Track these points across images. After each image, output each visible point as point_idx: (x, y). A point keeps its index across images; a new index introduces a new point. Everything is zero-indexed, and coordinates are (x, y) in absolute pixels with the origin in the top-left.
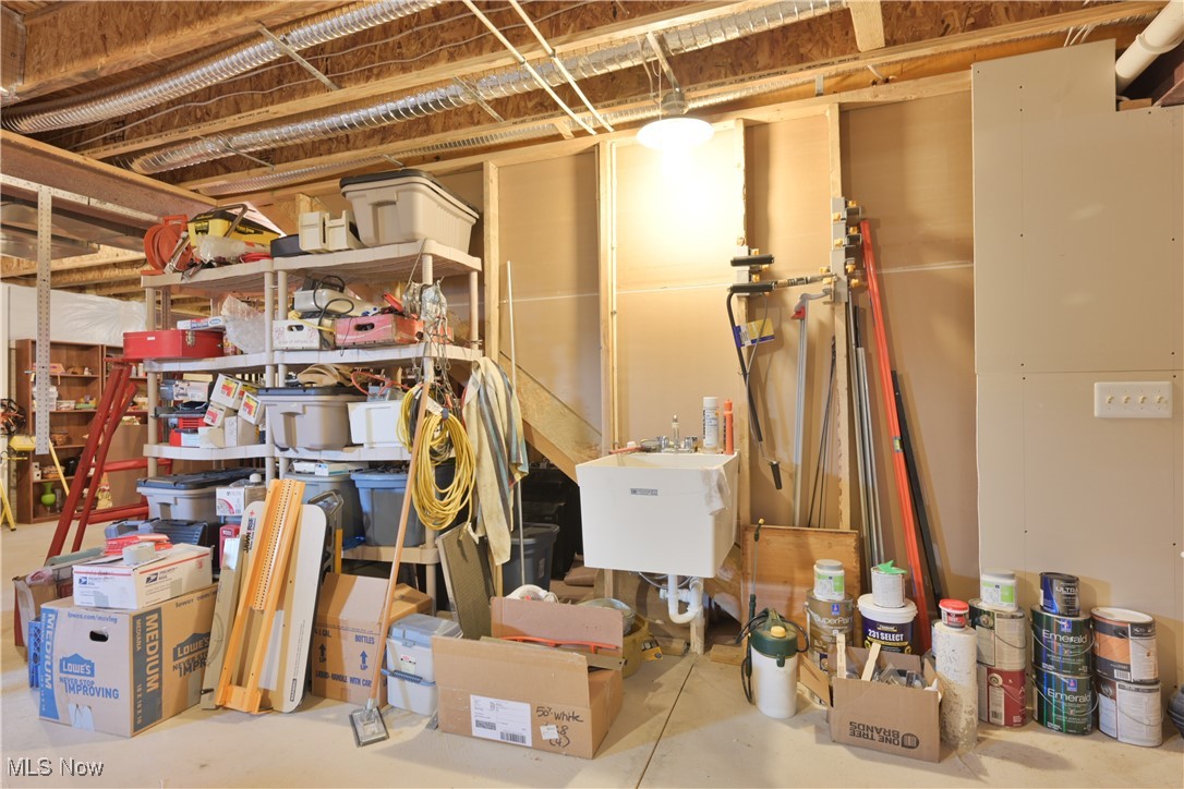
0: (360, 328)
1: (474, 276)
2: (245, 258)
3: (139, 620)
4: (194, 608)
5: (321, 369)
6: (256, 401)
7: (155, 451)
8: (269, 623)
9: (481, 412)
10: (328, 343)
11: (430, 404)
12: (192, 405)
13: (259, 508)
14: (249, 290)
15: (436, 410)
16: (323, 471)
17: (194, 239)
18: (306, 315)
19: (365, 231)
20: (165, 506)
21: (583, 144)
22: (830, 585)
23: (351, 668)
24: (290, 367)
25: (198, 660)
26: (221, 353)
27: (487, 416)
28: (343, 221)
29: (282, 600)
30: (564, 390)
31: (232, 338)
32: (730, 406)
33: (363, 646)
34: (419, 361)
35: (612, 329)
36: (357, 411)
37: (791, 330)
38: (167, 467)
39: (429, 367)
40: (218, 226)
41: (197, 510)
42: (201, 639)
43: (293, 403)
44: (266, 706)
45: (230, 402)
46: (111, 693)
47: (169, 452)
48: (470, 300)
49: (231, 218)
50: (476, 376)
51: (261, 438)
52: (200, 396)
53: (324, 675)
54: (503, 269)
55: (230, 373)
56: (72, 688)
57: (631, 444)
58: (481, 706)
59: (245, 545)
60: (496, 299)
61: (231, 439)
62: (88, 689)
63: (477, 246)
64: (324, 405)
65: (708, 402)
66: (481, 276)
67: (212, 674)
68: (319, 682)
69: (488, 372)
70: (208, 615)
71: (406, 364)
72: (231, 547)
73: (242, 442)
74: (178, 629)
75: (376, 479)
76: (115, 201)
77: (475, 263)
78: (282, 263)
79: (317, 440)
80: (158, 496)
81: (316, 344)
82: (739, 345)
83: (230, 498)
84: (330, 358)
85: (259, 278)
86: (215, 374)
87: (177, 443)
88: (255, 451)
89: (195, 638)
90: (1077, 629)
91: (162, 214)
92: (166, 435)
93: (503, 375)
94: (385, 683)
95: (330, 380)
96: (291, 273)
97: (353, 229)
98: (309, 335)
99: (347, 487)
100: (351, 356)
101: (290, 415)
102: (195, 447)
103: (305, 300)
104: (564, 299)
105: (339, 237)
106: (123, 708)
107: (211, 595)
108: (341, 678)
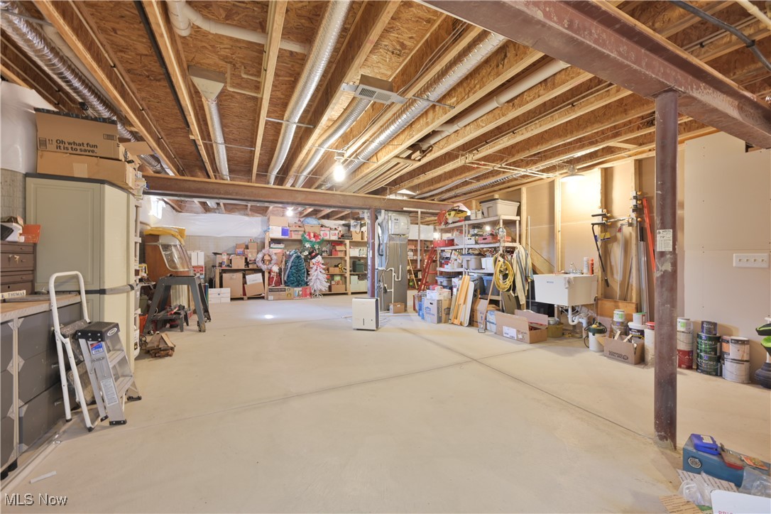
0: (484, 239)
1: (518, 222)
2: (459, 221)
3: (438, 301)
4: (448, 302)
5: (475, 249)
6: (461, 257)
7: (439, 269)
8: (462, 307)
9: (517, 262)
10: (476, 243)
11: (500, 258)
12: (447, 258)
13: (461, 282)
14: (460, 229)
15: (502, 260)
16: (476, 275)
17: (448, 217)
18: (473, 235)
19: (486, 214)
20: (441, 282)
21: (550, 180)
22: (618, 316)
23: (479, 320)
24: (469, 249)
25: (448, 314)
26: (453, 245)
27: (519, 262)
28: (480, 212)
29: (464, 303)
30: (545, 255)
31: (456, 242)
32: (592, 260)
33: (481, 315)
34: (498, 247)
35: (559, 237)
36: (483, 260)
37: (619, 235)
38: (441, 273)
39: (501, 249)
40: (453, 213)
41: (448, 283)
42: (449, 309)
43: (468, 258)
44: (461, 324)
45: (455, 257)
46: (433, 315)
47: (442, 269)
48: (516, 228)
49: (455, 210)
50: (516, 251)
51: (462, 267)
52: (449, 256)
53: (473, 321)
54: (527, 218)
55: (456, 250)
56: (427, 313)
57: (563, 271)
58: (505, 329)
59: (458, 290)
60: (525, 228)
61: (456, 267)
62: (429, 314)
63: (519, 213)
64: (476, 258)
65: (585, 259)
66: (520, 221)
67: (451, 316)
68: (472, 322)
69: (520, 249)
70: (450, 304)
71: (495, 248)
72: (455, 290)
73: (458, 267)
74: (445, 305)
75: (488, 278)
76: (431, 209)
77: (518, 218)
78: (467, 222)
79: (474, 267)
80: (440, 279)
81: (474, 243)
82: (596, 241)
83: (455, 280)
84: (477, 246)
85: (462, 226)
86: (452, 250)
87: (444, 267)
88: (460, 270)
89: (448, 308)
90: (710, 339)
91: (441, 210)
92: (441, 265)
93: (525, 250)
94: (486, 324)
95: (477, 252)
96: (469, 225)
97: (483, 213)
98: (473, 241)
99: (481, 279)
100: (482, 246)
101: (468, 261)
102: (447, 268)
103: (472, 232)
104: (545, 227)
105: (480, 215)
106: (435, 318)
107: (451, 300)
108: (477, 322)
